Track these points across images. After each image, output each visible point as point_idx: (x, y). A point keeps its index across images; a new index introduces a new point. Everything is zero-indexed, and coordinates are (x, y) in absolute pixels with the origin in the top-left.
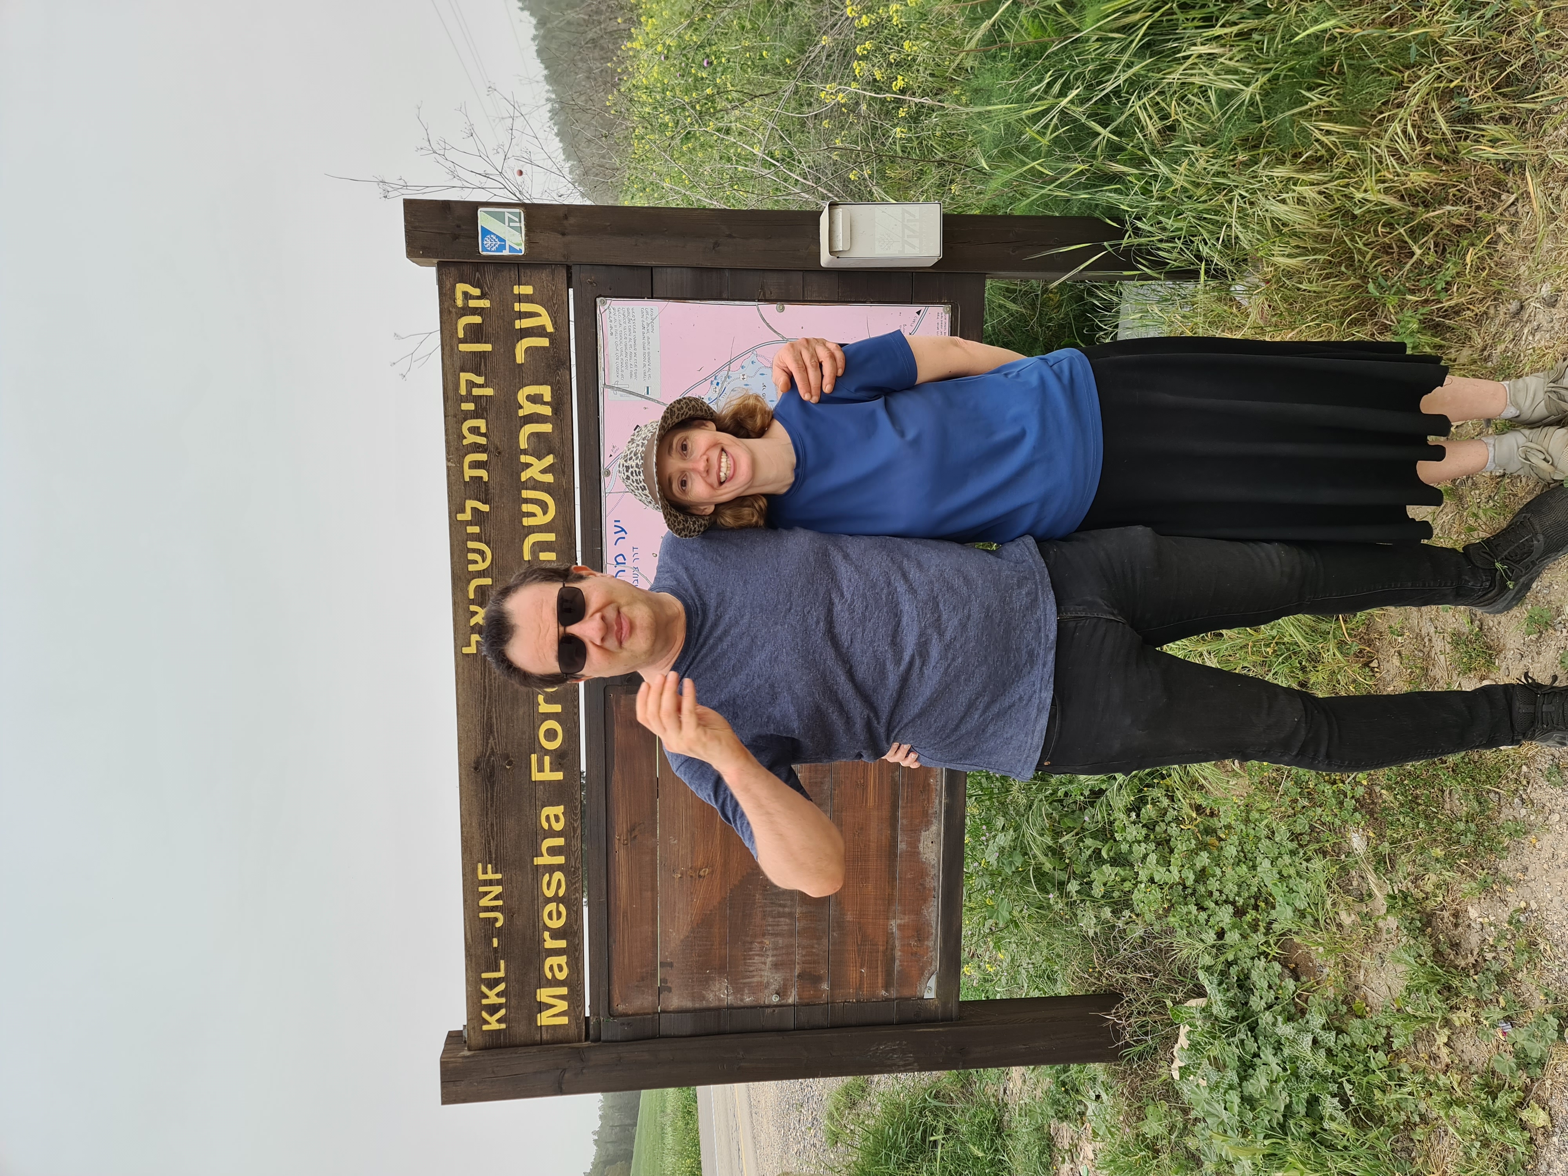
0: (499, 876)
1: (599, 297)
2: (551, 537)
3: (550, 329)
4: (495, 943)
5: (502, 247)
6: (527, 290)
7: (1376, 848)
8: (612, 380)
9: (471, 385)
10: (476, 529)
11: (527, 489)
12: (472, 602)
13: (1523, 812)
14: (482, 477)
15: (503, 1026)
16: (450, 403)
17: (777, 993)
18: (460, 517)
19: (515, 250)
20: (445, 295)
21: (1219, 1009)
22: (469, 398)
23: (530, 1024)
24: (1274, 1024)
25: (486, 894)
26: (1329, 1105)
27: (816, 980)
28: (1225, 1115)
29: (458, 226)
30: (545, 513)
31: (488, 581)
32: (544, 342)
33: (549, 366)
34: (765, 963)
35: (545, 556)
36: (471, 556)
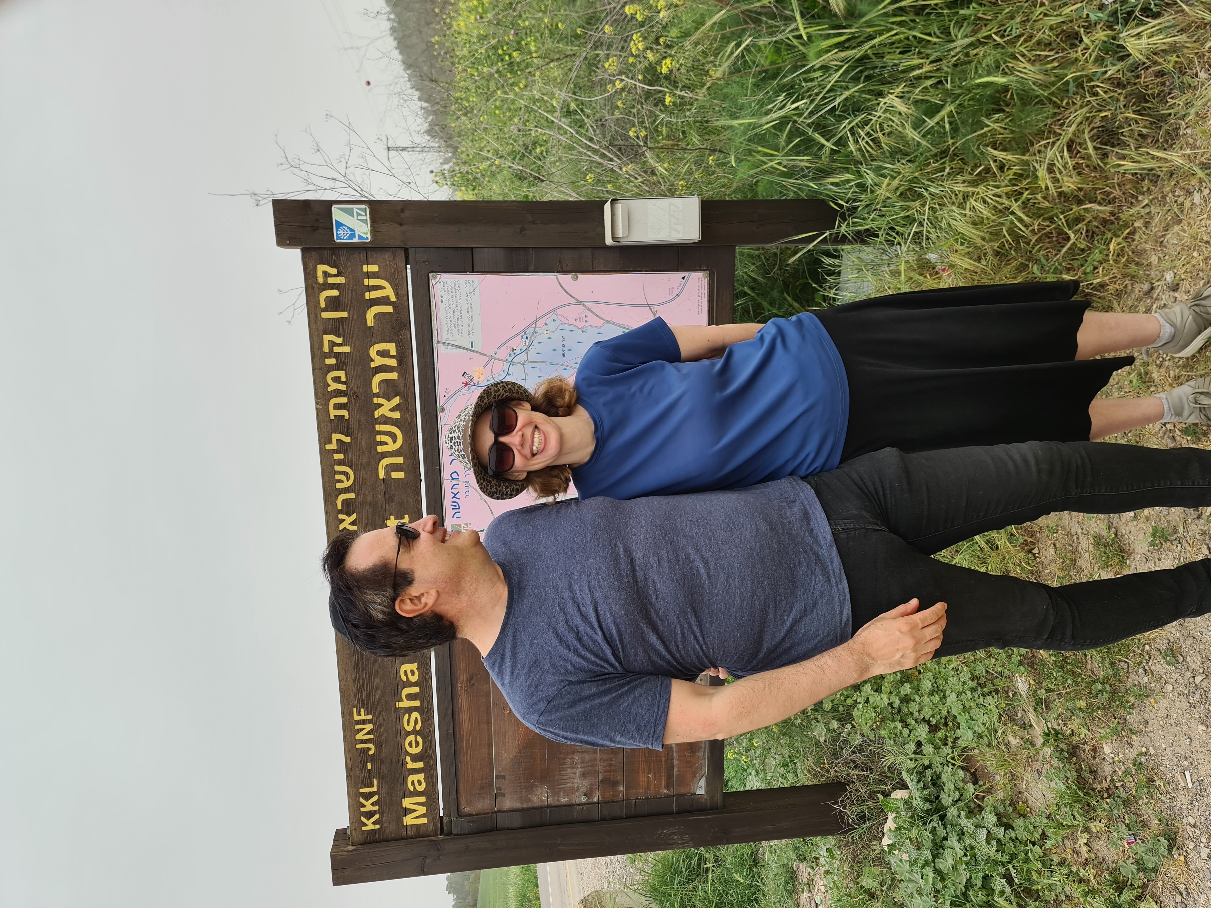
0: (370, 717)
1: (432, 272)
2: (400, 460)
3: (393, 298)
4: (369, 766)
5: (352, 236)
6: (374, 268)
7: (1035, 691)
8: (444, 338)
9: (332, 344)
10: (341, 456)
11: (379, 424)
12: (340, 512)
13: (1146, 679)
14: (344, 416)
15: (378, 827)
16: (316, 359)
17: (585, 795)
18: (328, 447)
19: (363, 238)
20: (309, 274)
21: (917, 803)
22: (331, 355)
23: (398, 824)
24: (959, 816)
25: (361, 730)
26: (999, 883)
27: (614, 784)
28: (922, 883)
29: (317, 220)
30: (394, 442)
31: (352, 496)
32: (389, 309)
33: (393, 328)
34: (575, 773)
35: (395, 475)
36: (338, 477)
